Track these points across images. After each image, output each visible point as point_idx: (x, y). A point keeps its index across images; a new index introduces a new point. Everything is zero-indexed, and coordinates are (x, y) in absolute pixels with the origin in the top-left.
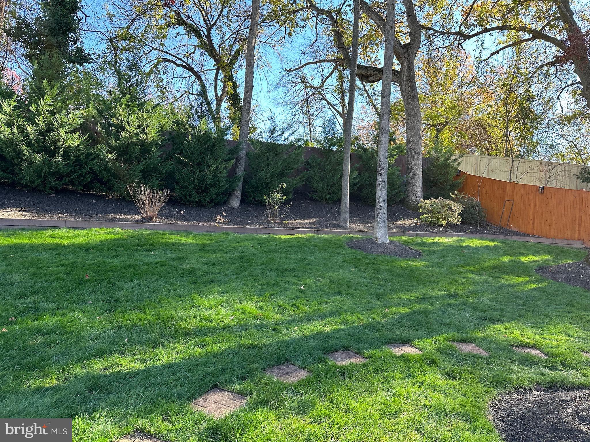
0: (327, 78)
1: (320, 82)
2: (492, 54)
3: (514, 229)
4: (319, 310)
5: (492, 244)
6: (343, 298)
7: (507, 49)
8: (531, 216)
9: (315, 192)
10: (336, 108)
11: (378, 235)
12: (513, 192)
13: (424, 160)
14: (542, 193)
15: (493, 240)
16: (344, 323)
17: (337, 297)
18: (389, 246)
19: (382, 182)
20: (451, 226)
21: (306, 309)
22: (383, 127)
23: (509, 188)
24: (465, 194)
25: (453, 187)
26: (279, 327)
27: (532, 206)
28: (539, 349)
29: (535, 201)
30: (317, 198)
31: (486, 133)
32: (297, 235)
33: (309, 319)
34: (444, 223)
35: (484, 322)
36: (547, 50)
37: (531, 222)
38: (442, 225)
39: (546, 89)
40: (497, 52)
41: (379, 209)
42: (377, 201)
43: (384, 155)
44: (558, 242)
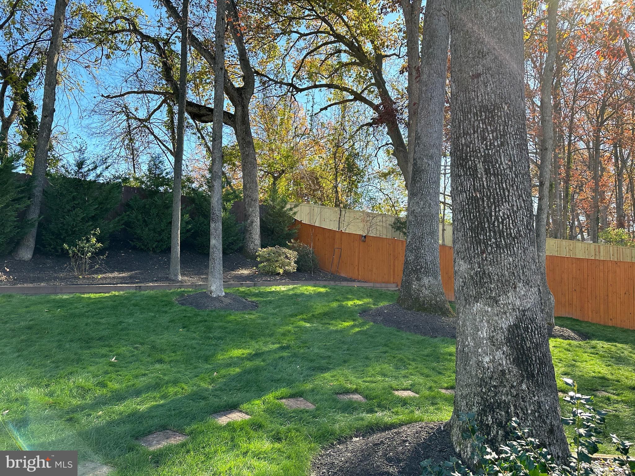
0: (155, 111)
1: (146, 114)
2: (322, 110)
3: (343, 275)
4: (133, 385)
5: (322, 290)
6: (165, 366)
7: (334, 106)
8: (356, 263)
9: (139, 239)
11: (213, 288)
12: (341, 240)
13: (261, 207)
14: (364, 241)
15: (324, 287)
16: (164, 397)
17: (158, 366)
18: (224, 299)
19: (216, 230)
20: (287, 274)
21: (117, 386)
23: (337, 236)
24: (300, 242)
25: (289, 237)
26: (75, 415)
27: (356, 253)
28: (359, 394)
29: (359, 249)
30: (143, 247)
31: (318, 183)
32: (113, 292)
33: (119, 397)
34: (281, 271)
35: (313, 373)
36: (366, 112)
37: (356, 268)
38: (279, 274)
39: (366, 146)
40: (326, 108)
41: (213, 259)
42: (211, 250)
43: (217, 202)
44: (378, 285)
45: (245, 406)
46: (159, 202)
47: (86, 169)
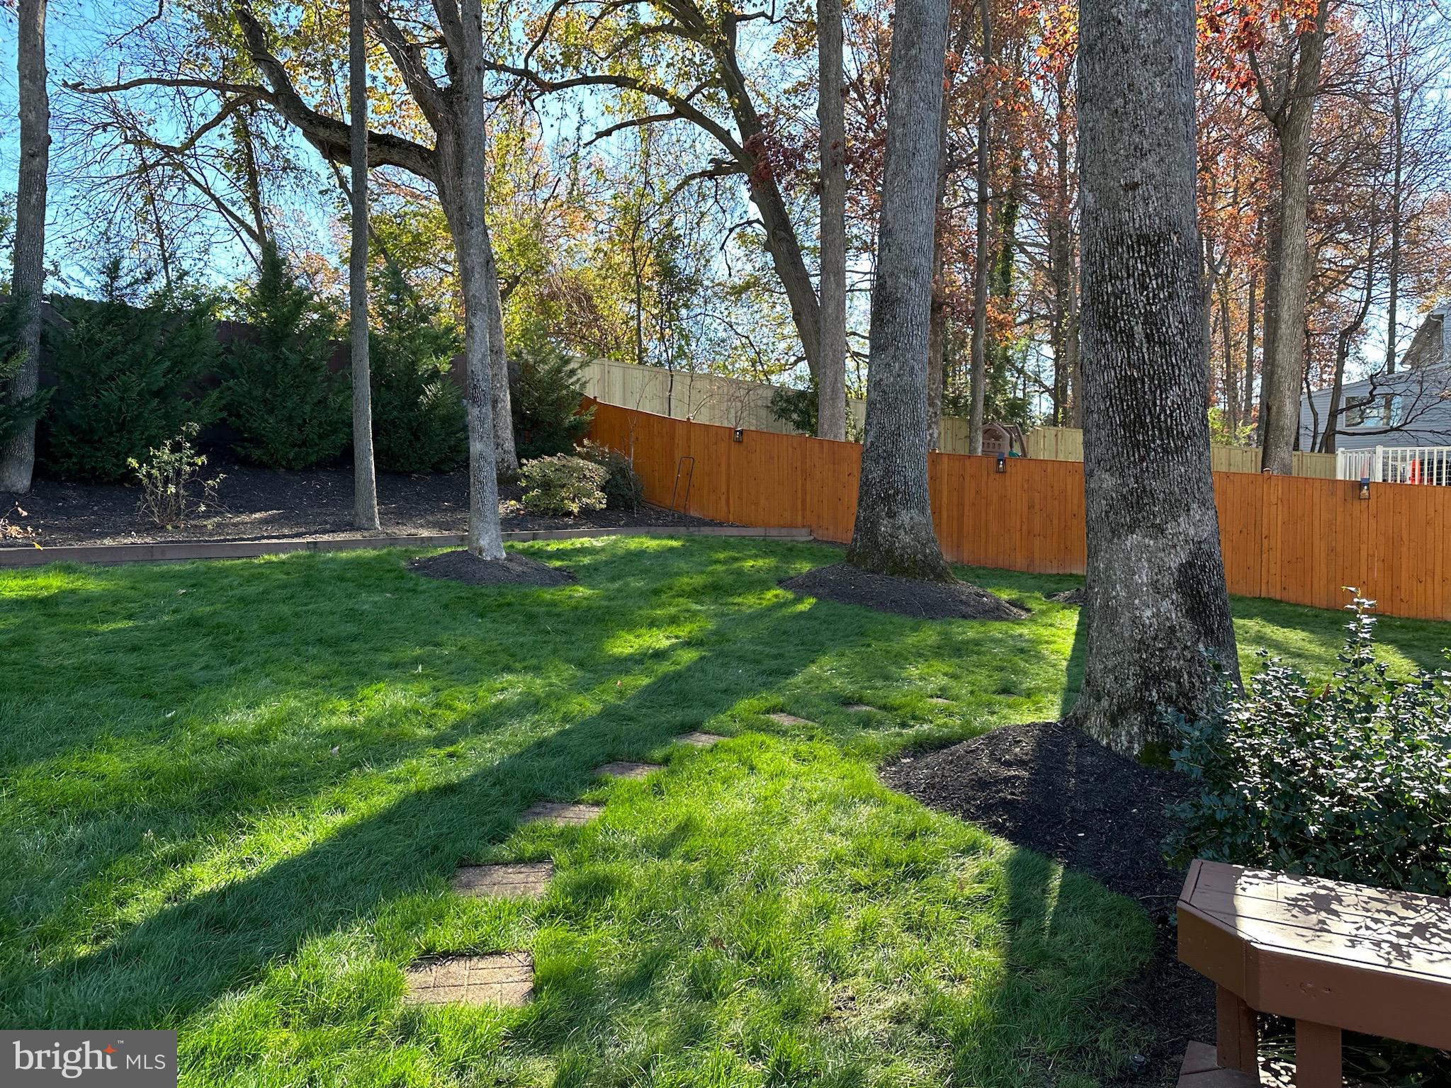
1: (182, 137)
2: (600, 135)
3: (694, 513)
5: (675, 543)
7: (630, 128)
8: (724, 489)
9: (257, 441)
10: (238, 214)
11: (484, 543)
12: (689, 439)
13: (510, 366)
14: (740, 442)
15: (671, 537)
18: (509, 565)
19: (482, 422)
20: (587, 514)
22: (474, 296)
23: (680, 431)
24: (603, 445)
25: (577, 432)
27: (724, 467)
29: (729, 458)
30: (265, 458)
31: (593, 309)
32: (266, 557)
34: (575, 508)
35: (770, 679)
36: (698, 145)
37: (724, 498)
38: (569, 514)
39: (698, 224)
40: (608, 133)
41: (481, 482)
42: (473, 464)
43: (481, 361)
44: (774, 532)
45: (711, 723)
46: (294, 359)
47: (129, 279)
